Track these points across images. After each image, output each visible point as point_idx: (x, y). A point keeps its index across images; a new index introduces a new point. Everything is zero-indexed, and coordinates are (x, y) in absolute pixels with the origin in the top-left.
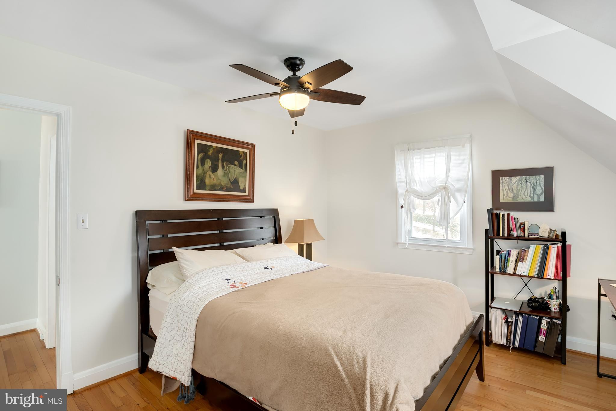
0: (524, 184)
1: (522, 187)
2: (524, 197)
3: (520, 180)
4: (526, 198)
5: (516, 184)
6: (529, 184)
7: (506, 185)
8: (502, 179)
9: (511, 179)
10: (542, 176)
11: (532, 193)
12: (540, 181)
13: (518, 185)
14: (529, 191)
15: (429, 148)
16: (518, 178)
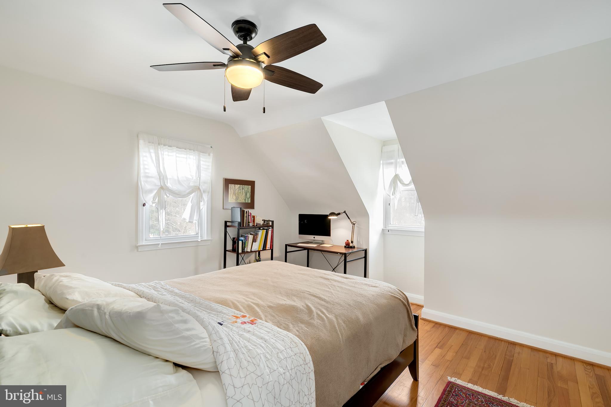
0: (241, 190)
1: (240, 192)
2: (241, 199)
3: (240, 187)
4: (242, 200)
5: (237, 190)
6: (244, 191)
7: (232, 190)
8: (230, 185)
9: (235, 186)
10: (250, 186)
11: (245, 197)
12: (249, 190)
13: (238, 191)
14: (244, 195)
15: (180, 148)
16: (239, 185)
